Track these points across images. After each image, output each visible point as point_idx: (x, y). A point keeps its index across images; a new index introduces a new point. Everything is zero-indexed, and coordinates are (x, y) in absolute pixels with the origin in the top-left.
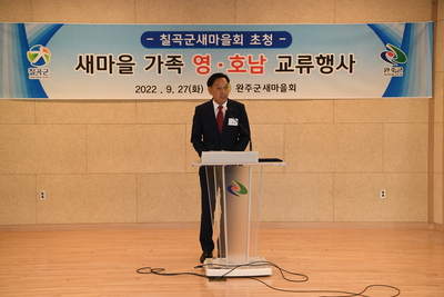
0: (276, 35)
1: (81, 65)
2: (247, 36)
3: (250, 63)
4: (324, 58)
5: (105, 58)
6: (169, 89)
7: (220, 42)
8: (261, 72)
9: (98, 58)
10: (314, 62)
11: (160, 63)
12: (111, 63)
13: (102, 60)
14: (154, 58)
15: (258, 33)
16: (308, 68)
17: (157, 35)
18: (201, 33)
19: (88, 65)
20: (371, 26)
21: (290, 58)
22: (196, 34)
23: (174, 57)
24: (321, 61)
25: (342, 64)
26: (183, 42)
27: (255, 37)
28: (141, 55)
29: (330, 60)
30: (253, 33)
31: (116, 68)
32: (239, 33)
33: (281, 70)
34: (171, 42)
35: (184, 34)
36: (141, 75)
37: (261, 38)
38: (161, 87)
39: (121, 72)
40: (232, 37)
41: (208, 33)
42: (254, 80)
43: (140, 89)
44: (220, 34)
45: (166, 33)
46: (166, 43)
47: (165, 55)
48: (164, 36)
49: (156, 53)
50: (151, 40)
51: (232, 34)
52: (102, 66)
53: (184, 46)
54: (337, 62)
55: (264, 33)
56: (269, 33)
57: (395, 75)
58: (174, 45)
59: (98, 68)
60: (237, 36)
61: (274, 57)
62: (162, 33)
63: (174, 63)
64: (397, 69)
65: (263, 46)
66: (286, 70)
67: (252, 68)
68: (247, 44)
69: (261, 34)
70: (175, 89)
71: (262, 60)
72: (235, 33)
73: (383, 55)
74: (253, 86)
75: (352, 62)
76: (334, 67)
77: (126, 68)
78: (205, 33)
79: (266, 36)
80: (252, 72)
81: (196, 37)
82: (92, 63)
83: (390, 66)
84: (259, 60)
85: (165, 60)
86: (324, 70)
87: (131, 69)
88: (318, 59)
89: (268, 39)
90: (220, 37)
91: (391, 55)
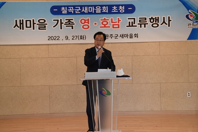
0: (127, 6)
1: (16, 25)
2: (110, 7)
3: (112, 22)
4: (153, 19)
5: (30, 21)
6: (67, 38)
7: (95, 11)
8: (118, 27)
9: (26, 21)
10: (148, 21)
11: (61, 23)
12: (34, 24)
13: (28, 22)
14: (58, 21)
15: (116, 6)
16: (145, 24)
17: (59, 8)
18: (84, 6)
19: (21, 25)
21: (134, 19)
22: (81, 7)
23: (69, 20)
24: (152, 20)
25: (164, 22)
26: (74, 11)
27: (115, 7)
28: (50, 19)
29: (157, 20)
30: (113, 6)
31: (36, 26)
32: (106, 6)
33: (129, 26)
34: (68, 11)
35: (74, 7)
36: (51, 30)
37: (118, 8)
38: (62, 37)
39: (39, 29)
40: (102, 8)
41: (88, 6)
43: (50, 38)
44: (95, 6)
45: (65, 6)
46: (65, 12)
47: (64, 18)
48: (63, 8)
49: (59, 17)
50: (56, 10)
51: (102, 6)
52: (28, 25)
53: (75, 13)
54: (161, 21)
55: (119, 5)
56: (122, 5)
57: (194, 27)
58: (69, 13)
59: (27, 27)
61: (125, 18)
62: (62, 6)
63: (70, 23)
64: (195, 24)
65: (119, 13)
66: (132, 26)
67: (113, 25)
68: (110, 12)
69: (118, 6)
70: (70, 38)
71: (119, 21)
72: (103, 6)
73: (187, 16)
74: (114, 35)
75: (169, 21)
76: (159, 24)
77: (42, 26)
78: (86, 6)
79: (121, 7)
80: (113, 27)
81: (81, 9)
82: (23, 24)
83: (191, 22)
84: (117, 21)
85: (64, 22)
86: (154, 25)
87: (45, 27)
88: (150, 19)
89: (122, 9)
90: (95, 8)
91: (191, 16)
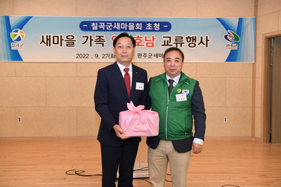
0: (162, 24)
1: (43, 41)
2: (144, 24)
3: (146, 40)
4: (190, 38)
5: (58, 37)
6: (97, 56)
7: (128, 28)
8: (153, 46)
9: (54, 37)
10: (184, 40)
11: (91, 40)
12: (62, 40)
13: (56, 38)
14: (87, 37)
15: (151, 23)
16: (181, 44)
17: (89, 23)
18: (116, 22)
19: (47, 41)
20: (218, 19)
21: (170, 38)
22: (113, 23)
23: (100, 37)
24: (189, 40)
25: (201, 42)
26: (106, 28)
27: (149, 25)
28: (80, 36)
29: (194, 39)
30: (148, 23)
31: (64, 43)
32: (139, 23)
33: (165, 45)
34: (98, 27)
35: (106, 23)
36: (80, 47)
37: (153, 26)
38: (92, 55)
39: (67, 45)
40: (135, 25)
41: (121, 22)
42: (148, 51)
43: (79, 56)
44: (128, 23)
45: (95, 22)
46: (95, 28)
47: (94, 35)
48: (93, 24)
49: (89, 34)
50: (86, 26)
51: (135, 23)
52: (56, 42)
53: (106, 30)
54: (198, 41)
55: (154, 23)
56: (157, 23)
57: (233, 49)
58: (100, 30)
59: (54, 43)
60: (138, 24)
61: (160, 37)
62: (92, 22)
63: (100, 40)
64: (234, 45)
65: (154, 30)
66: (168, 45)
67: (147, 43)
68: (144, 29)
69: (152, 23)
70: (100, 56)
71: (153, 39)
72: (137, 22)
73: (226, 37)
74: (147, 54)
75: (207, 41)
76: (197, 43)
77: (71, 43)
78: (118, 22)
79: (155, 24)
80: (147, 46)
81: (113, 25)
82: (50, 40)
83: (230, 43)
84: (151, 39)
85: (94, 38)
86: (191, 45)
87: (73, 43)
88: (187, 38)
89: (157, 26)
90: (128, 24)
91: (230, 36)
